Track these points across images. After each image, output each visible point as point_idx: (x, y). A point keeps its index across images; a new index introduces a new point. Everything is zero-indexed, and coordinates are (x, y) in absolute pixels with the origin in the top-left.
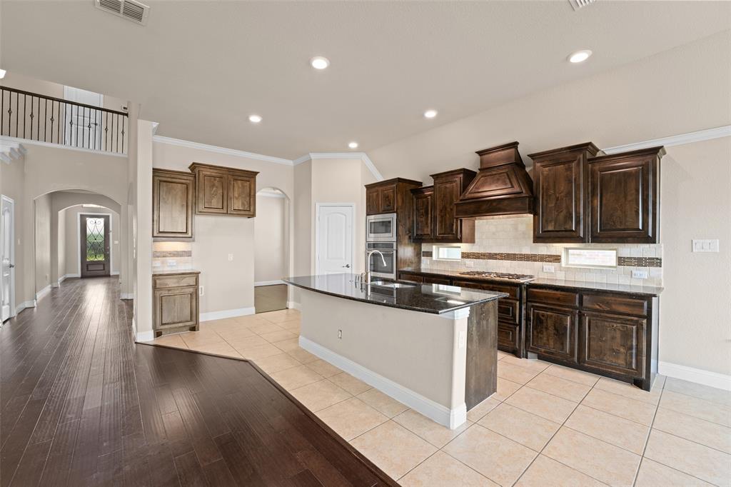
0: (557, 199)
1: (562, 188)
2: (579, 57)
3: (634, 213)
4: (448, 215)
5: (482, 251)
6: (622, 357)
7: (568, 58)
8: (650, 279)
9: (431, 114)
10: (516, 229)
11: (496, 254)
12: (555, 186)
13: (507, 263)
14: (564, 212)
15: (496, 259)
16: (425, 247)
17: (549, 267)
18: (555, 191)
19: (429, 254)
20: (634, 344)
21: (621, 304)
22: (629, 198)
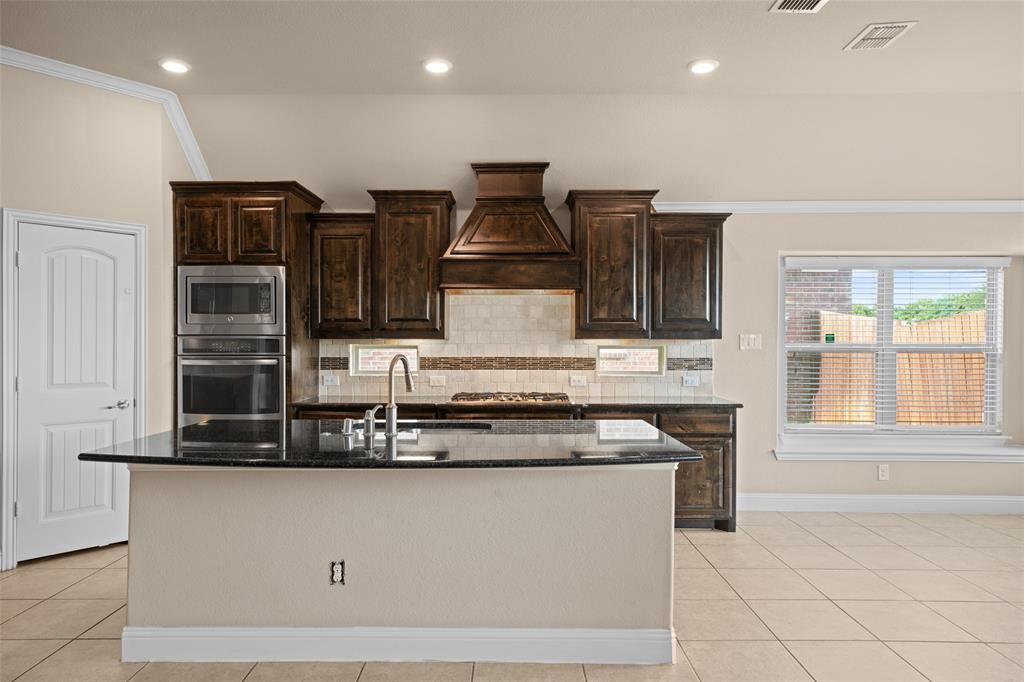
0: (612, 269)
1: (619, 254)
2: (703, 68)
3: (701, 298)
4: (412, 282)
5: (463, 354)
6: (708, 493)
7: (689, 65)
8: (703, 386)
9: (437, 67)
10: (527, 315)
11: (491, 359)
12: (609, 248)
13: (511, 374)
14: (622, 291)
15: (490, 368)
16: (328, 349)
17: (579, 376)
18: (609, 256)
19: (342, 364)
20: (721, 472)
21: (706, 421)
22: (696, 277)
